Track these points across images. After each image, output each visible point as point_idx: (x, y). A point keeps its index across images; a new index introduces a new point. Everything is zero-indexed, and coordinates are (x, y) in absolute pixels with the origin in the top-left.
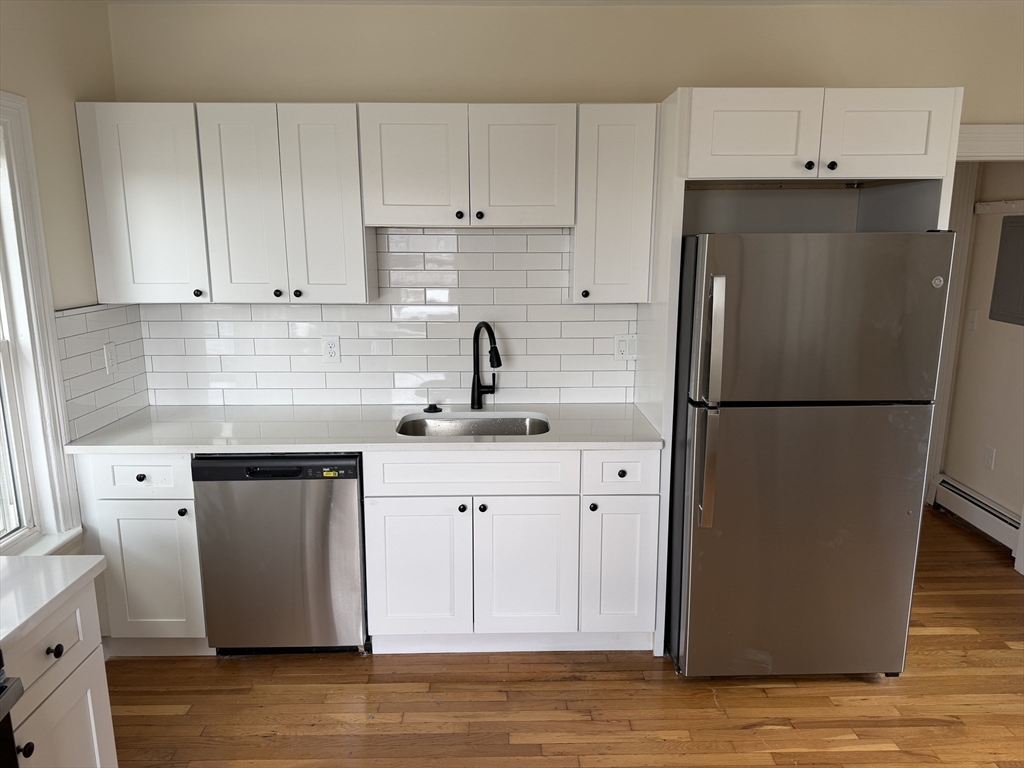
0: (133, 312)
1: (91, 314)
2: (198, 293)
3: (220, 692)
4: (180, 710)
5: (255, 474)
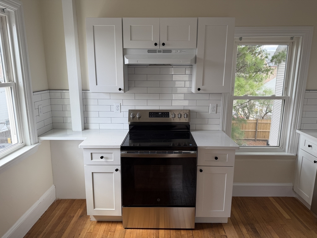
4: (287, 216)
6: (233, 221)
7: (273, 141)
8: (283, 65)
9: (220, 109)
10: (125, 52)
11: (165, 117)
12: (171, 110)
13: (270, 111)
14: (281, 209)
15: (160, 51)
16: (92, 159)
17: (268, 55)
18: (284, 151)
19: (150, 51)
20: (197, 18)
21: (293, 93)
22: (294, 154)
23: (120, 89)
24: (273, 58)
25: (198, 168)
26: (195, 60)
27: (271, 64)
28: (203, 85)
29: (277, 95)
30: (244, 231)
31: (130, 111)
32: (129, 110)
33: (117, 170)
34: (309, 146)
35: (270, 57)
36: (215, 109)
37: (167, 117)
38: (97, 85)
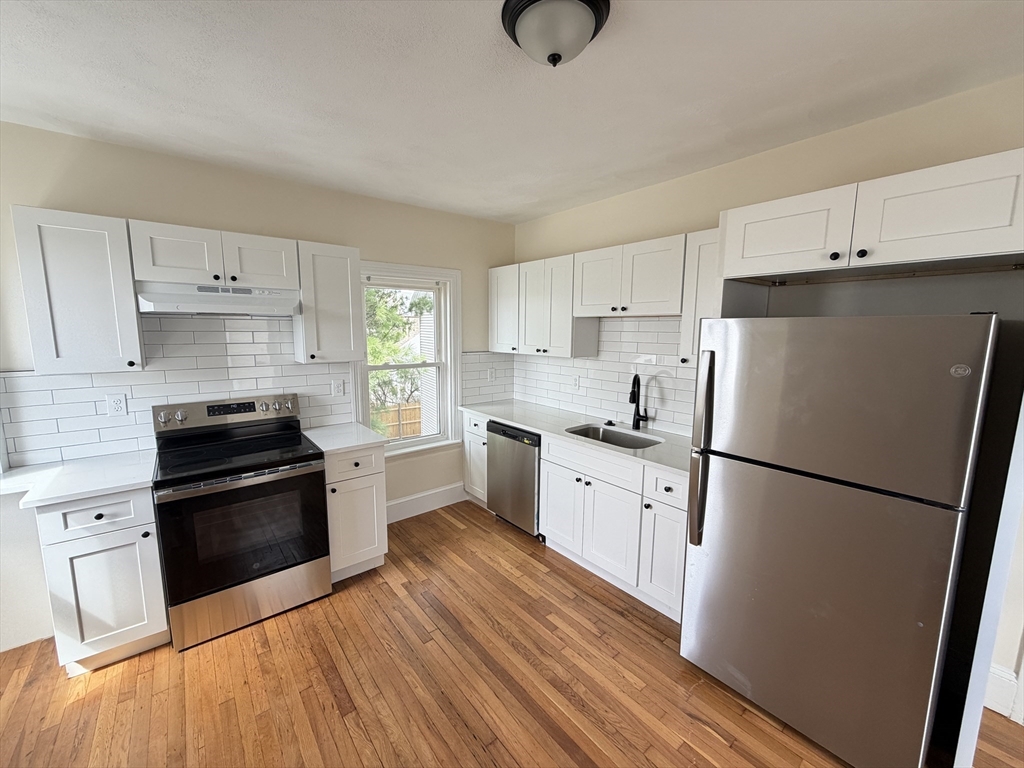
0: (509, 358)
1: (483, 356)
2: (514, 349)
3: (481, 528)
4: (463, 527)
5: (505, 434)
6: (392, 558)
7: (429, 427)
8: (429, 317)
9: (350, 388)
10: (138, 287)
11: (245, 411)
12: (258, 398)
13: (417, 390)
14: (453, 520)
15: (226, 290)
16: (66, 526)
17: (405, 300)
18: (447, 439)
19: (201, 289)
20: (295, 241)
21: (447, 357)
22: (459, 441)
23: (131, 364)
24: (412, 305)
25: (328, 488)
26: (300, 309)
27: (409, 314)
28: (319, 349)
29: (428, 361)
30: (411, 565)
31: (156, 410)
32: (153, 407)
33: (146, 535)
34: (475, 425)
35: (408, 304)
36: (342, 388)
37: (250, 411)
38: (58, 356)
